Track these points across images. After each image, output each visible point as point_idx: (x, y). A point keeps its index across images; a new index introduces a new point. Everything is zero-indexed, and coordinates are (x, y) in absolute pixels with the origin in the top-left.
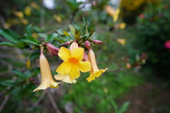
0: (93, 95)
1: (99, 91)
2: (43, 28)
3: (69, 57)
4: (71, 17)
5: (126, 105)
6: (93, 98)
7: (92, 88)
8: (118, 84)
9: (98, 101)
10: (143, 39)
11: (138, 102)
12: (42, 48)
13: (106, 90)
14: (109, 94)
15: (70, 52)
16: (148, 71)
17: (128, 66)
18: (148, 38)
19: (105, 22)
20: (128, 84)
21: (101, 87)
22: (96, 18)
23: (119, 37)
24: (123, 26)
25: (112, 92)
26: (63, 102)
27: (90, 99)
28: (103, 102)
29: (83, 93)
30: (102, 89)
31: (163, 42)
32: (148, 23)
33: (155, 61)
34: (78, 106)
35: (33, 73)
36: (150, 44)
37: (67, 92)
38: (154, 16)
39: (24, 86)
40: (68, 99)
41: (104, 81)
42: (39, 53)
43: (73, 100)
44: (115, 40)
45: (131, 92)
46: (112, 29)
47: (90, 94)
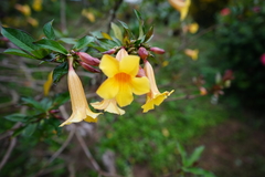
0: (146, 140)
1: (155, 133)
2: (65, 32)
3: (116, 72)
4: (112, 12)
5: (199, 150)
6: (146, 145)
7: (145, 128)
8: (185, 122)
9: (154, 149)
10: (226, 50)
11: (216, 150)
12: (71, 59)
13: (166, 133)
14: (170, 138)
15: (117, 63)
16: (233, 103)
17: (203, 91)
18: (233, 48)
19: (166, 22)
20: (201, 122)
21: (158, 127)
22: (151, 16)
23: (187, 47)
24: (194, 28)
25: (175, 135)
26: (99, 150)
27: (141, 145)
28: (161, 150)
29: (130, 137)
30: (161, 131)
31: (257, 55)
32: (235, 23)
33: (243, 85)
34: (123, 157)
35: (55, 103)
36: (237, 59)
37: (105, 135)
38: (246, 10)
39: (42, 122)
40: (108, 146)
41: (163, 119)
42: (66, 68)
43: (115, 147)
44: (181, 52)
45: (204, 135)
46: (177, 33)
47: (141, 138)
